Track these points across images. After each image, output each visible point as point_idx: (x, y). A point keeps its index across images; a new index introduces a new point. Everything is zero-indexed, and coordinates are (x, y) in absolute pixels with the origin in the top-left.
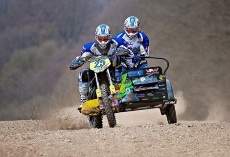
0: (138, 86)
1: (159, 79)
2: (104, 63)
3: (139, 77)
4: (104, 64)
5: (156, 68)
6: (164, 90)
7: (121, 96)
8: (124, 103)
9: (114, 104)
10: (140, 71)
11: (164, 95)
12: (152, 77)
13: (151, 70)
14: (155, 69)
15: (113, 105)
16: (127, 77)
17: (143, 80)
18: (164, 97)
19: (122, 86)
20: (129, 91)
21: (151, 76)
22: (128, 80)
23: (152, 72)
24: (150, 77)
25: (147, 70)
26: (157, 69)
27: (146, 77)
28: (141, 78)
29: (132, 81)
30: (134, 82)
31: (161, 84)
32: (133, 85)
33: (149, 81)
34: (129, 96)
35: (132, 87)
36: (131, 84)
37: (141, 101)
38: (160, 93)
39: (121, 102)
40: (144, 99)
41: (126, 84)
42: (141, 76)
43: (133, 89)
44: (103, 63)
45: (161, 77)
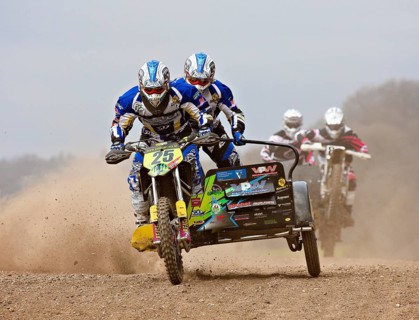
0: (235, 200)
1: (276, 185)
2: (171, 156)
3: (238, 182)
4: (171, 158)
5: (272, 164)
6: (287, 207)
7: (202, 219)
8: (209, 231)
9: (182, 236)
10: (241, 171)
11: (287, 217)
12: (264, 182)
13: (261, 169)
14: (270, 167)
15: (179, 238)
16: (216, 182)
17: (245, 187)
18: (288, 219)
19: (206, 199)
20: (218, 209)
21: (263, 179)
22: (216, 187)
23: (264, 172)
24: (260, 182)
25: (254, 169)
26: (275, 167)
27: (252, 182)
28: (243, 185)
29: (224, 190)
30: (227, 191)
31: (281, 194)
32: (226, 197)
33: (258, 189)
34: (219, 217)
35: (224, 201)
36: (222, 195)
37: (241, 227)
38: (280, 211)
39: (202, 228)
40: (247, 224)
41: (213, 195)
42: (243, 181)
43: (226, 204)
44: (168, 157)
45: (282, 183)
